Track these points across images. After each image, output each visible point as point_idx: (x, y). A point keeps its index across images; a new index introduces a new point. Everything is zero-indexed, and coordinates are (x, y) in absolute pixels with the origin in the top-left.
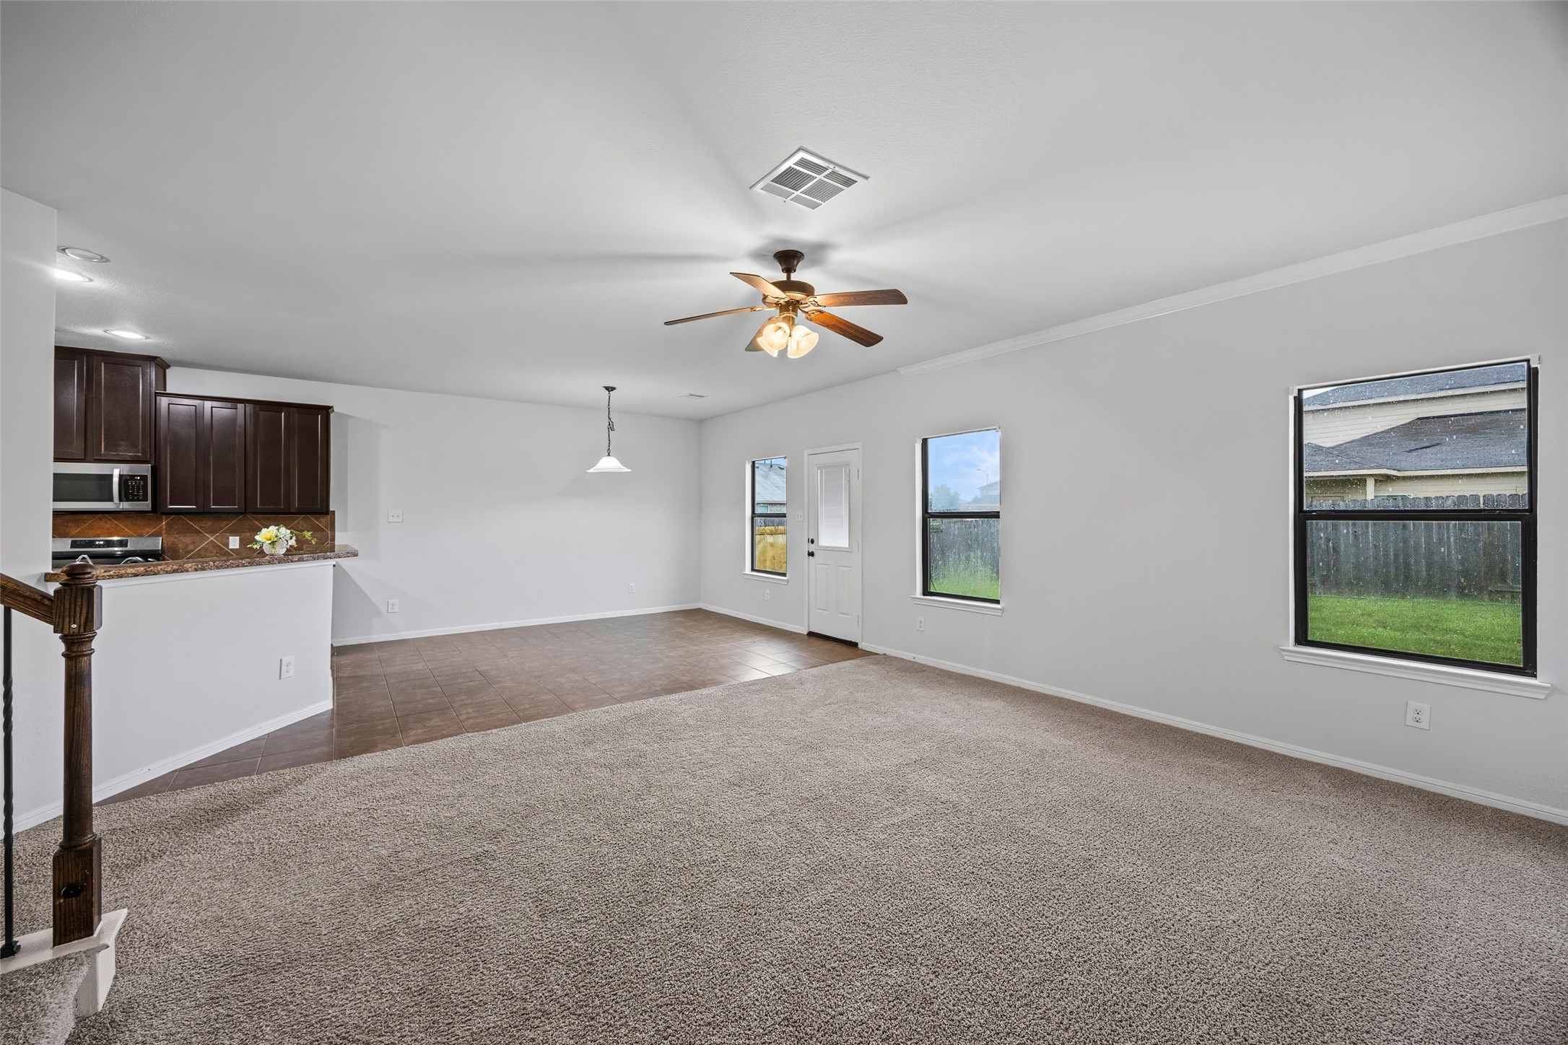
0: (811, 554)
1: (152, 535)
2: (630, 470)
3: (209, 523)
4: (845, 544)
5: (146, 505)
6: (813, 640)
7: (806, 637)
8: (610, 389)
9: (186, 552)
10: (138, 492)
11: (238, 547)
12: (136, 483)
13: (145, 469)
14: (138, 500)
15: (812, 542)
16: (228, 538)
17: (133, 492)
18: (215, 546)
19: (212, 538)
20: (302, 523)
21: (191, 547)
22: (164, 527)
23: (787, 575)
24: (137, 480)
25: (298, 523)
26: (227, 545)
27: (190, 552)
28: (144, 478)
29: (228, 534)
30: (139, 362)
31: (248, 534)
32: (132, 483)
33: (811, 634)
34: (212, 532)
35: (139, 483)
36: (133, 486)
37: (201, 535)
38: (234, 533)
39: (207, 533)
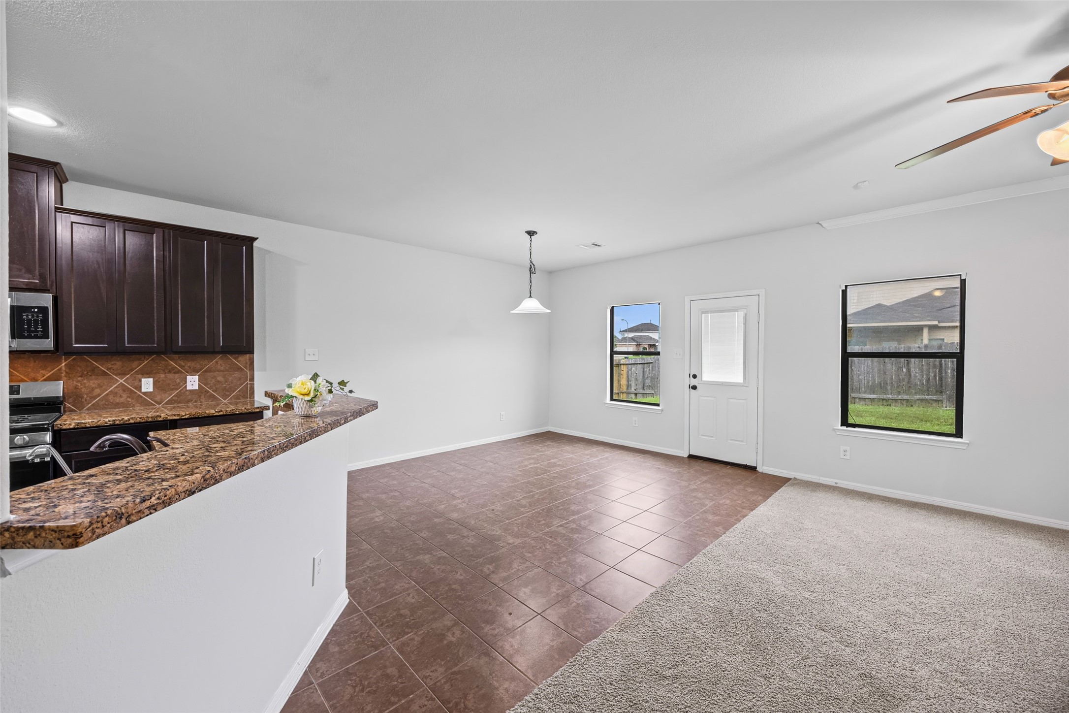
0: (694, 388)
1: (48, 379)
2: (550, 311)
3: (119, 364)
4: (739, 379)
5: (48, 344)
6: (693, 462)
7: (687, 459)
8: (531, 233)
9: (91, 398)
10: (36, 327)
11: (151, 390)
12: (33, 316)
13: (46, 300)
14: (36, 337)
15: (695, 376)
16: (140, 381)
17: (30, 326)
18: (125, 389)
19: (121, 381)
20: (220, 362)
21: (97, 391)
22: (64, 368)
23: (660, 405)
24: (34, 312)
25: (217, 362)
26: (139, 388)
27: (95, 398)
28: (43, 310)
29: (140, 376)
30: (34, 168)
31: (163, 376)
32: (27, 316)
33: (691, 457)
34: (123, 374)
35: (38, 316)
36: (29, 321)
37: (110, 377)
38: (148, 374)
39: (116, 375)
